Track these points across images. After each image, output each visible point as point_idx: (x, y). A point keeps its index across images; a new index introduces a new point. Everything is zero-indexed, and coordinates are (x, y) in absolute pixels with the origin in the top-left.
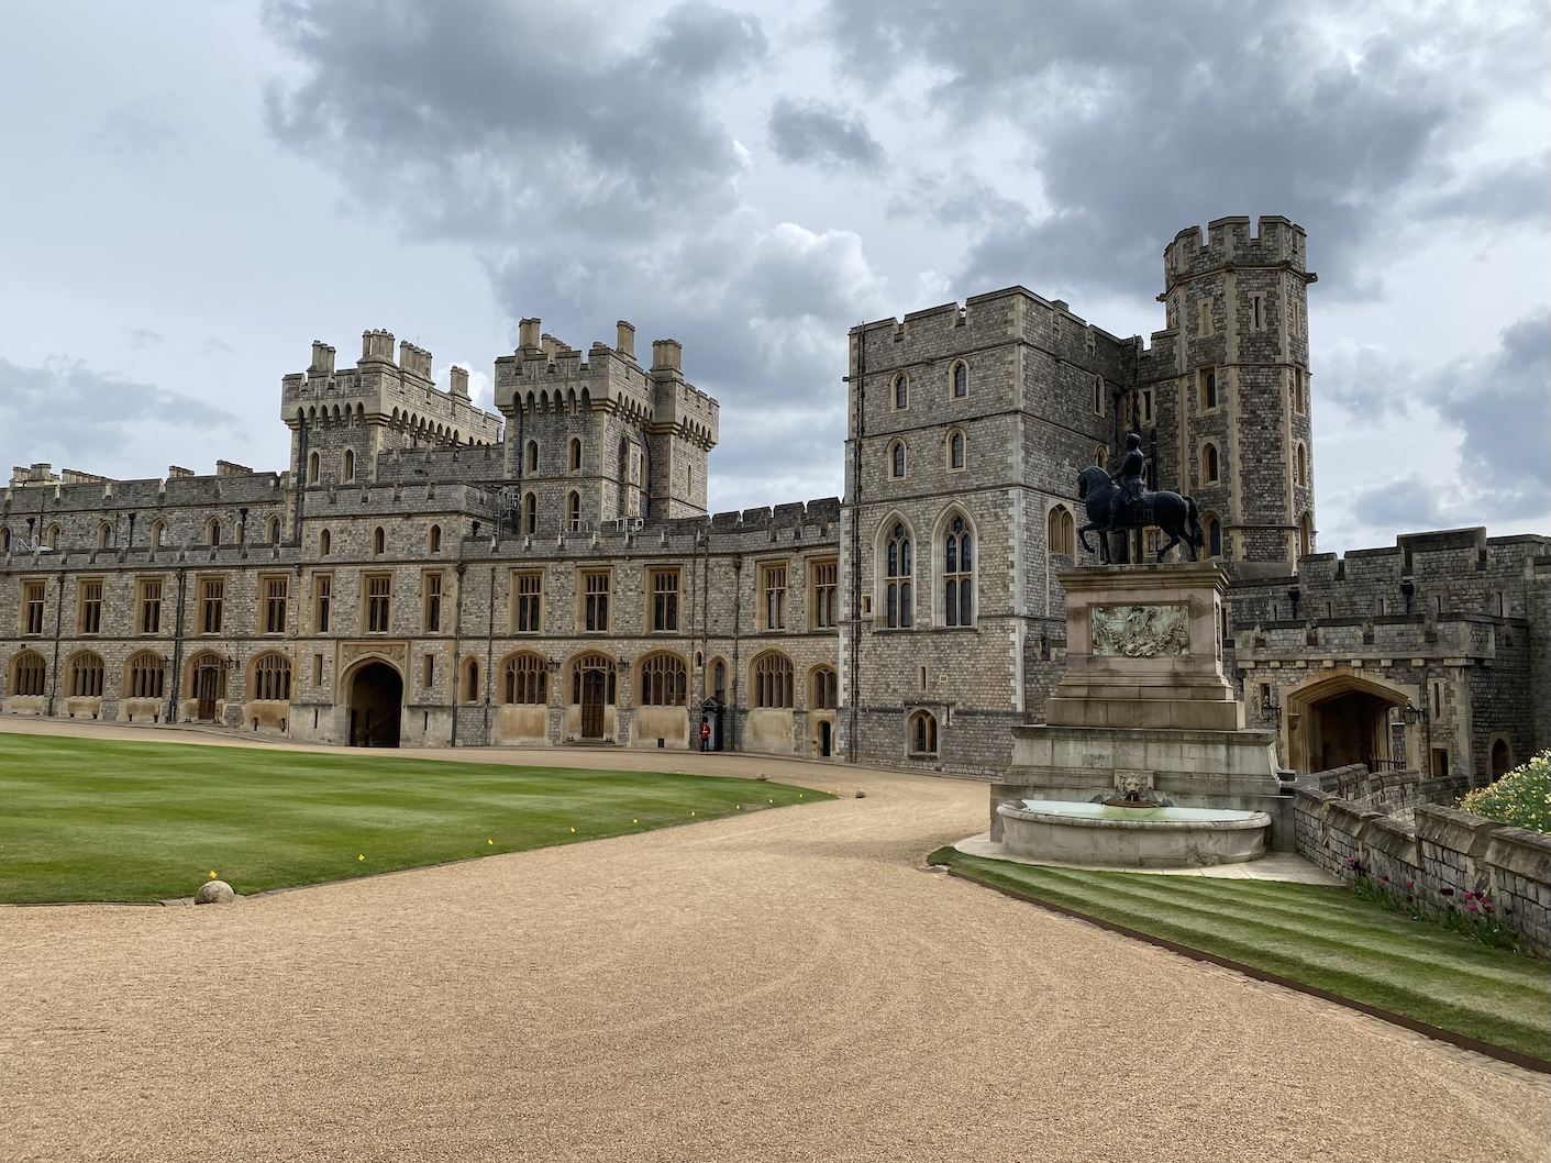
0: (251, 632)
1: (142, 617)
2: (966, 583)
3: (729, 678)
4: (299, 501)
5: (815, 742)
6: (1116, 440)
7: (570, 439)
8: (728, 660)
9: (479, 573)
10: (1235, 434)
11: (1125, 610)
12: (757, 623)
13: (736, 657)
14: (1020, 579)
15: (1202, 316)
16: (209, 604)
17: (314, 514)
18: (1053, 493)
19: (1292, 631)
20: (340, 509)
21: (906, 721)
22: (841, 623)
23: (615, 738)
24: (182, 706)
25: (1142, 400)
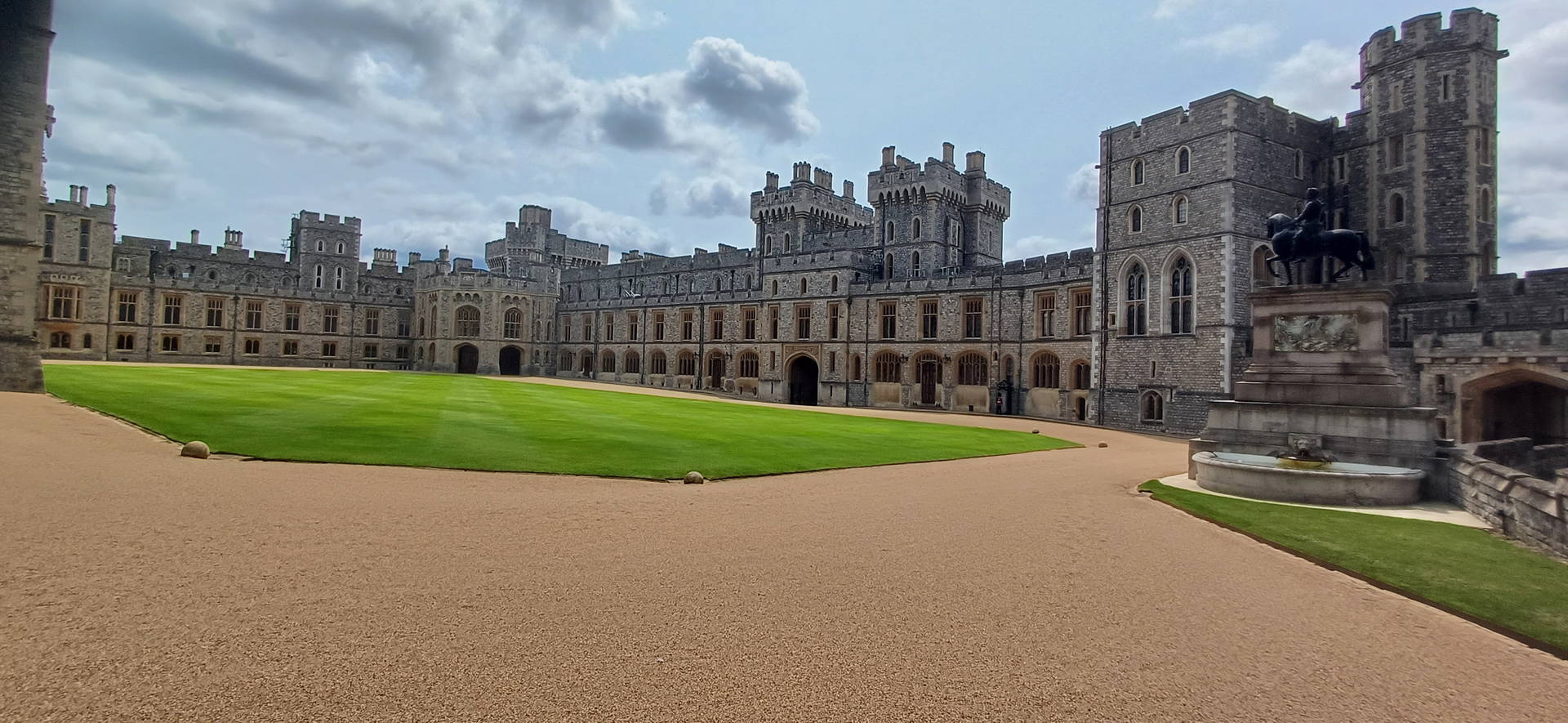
0: (738, 339)
1: (683, 331)
2: (1187, 305)
3: (1016, 367)
4: (761, 265)
5: (1074, 411)
7: (913, 219)
8: (1015, 357)
9: (860, 303)
10: (1420, 185)
12: (1034, 332)
13: (1020, 354)
14: (1230, 300)
15: (1392, 96)
16: (716, 324)
17: (769, 271)
18: (1258, 238)
19: (1468, 335)
20: (782, 268)
21: (1140, 398)
22: (1093, 331)
23: (942, 405)
24: (704, 380)
25: (1337, 164)
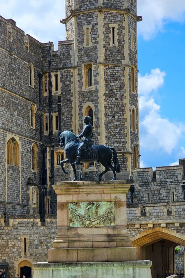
6: (40, 102)
10: (102, 102)
11: (85, 204)
15: (85, 35)
18: (9, 131)
25: (53, 79)
